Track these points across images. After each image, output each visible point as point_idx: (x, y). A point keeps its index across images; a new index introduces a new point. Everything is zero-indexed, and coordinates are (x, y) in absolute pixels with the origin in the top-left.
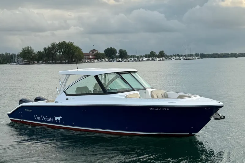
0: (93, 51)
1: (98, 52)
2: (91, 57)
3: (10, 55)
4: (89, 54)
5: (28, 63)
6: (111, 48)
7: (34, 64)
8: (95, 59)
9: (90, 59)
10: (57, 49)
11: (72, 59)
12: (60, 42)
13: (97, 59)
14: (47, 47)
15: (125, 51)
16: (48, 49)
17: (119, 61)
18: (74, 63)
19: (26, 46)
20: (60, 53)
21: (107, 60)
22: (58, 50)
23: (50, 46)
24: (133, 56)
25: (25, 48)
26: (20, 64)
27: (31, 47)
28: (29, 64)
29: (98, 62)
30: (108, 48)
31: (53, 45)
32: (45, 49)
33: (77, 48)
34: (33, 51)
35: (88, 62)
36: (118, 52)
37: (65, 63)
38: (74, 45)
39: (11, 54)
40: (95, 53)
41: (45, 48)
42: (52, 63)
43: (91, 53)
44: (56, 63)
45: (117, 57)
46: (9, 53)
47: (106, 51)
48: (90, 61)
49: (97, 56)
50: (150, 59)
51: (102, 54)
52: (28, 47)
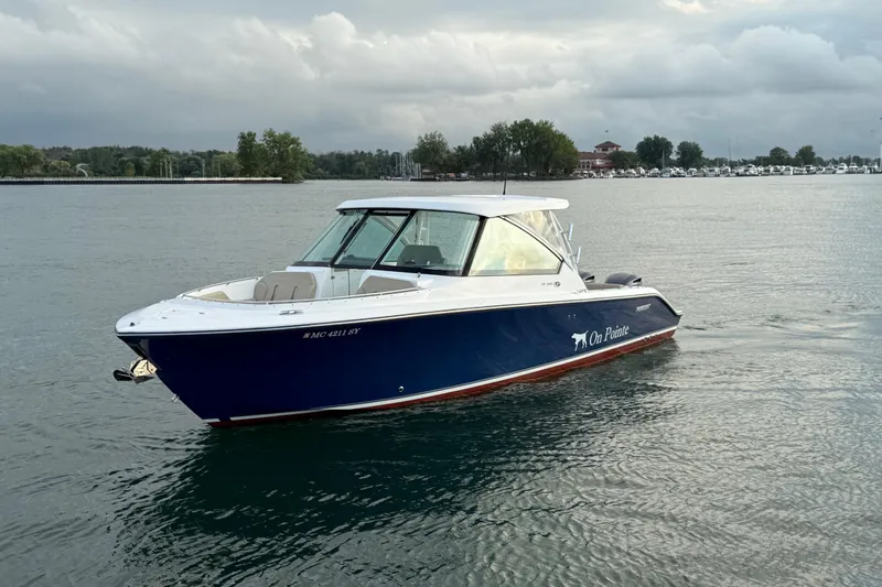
0: (606, 146)
1: (620, 149)
2: (598, 162)
3: (387, 155)
4: (593, 156)
5: (432, 177)
6: (656, 138)
7: (447, 179)
8: (611, 168)
9: (595, 168)
10: (507, 140)
11: (546, 167)
12: (516, 123)
13: (617, 168)
14: (481, 136)
15: (696, 147)
16: (484, 141)
17: (679, 175)
18: (550, 180)
19: (429, 133)
20: (514, 151)
21: (643, 171)
22: (510, 142)
23: (489, 132)
24: (719, 162)
25: (426, 136)
26: (412, 180)
27: (440, 136)
28: (434, 180)
29: (619, 176)
30: (648, 139)
31: (498, 129)
32: (476, 140)
33: (562, 137)
34: (444, 144)
35: (590, 176)
36: (675, 149)
37: (528, 179)
38: (554, 129)
39: (390, 153)
40: (610, 151)
41: (478, 138)
42: (494, 179)
43: (600, 151)
44: (503, 179)
45: (672, 164)
46: (387, 152)
47: (641, 146)
48: (597, 173)
49: (614, 161)
50: (768, 171)
51: (630, 155)
52: (433, 136)
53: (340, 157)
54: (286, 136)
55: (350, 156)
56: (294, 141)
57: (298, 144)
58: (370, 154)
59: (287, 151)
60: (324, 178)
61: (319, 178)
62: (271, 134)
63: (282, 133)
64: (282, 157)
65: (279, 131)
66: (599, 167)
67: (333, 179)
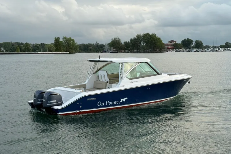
0: (172, 41)
1: (176, 43)
2: (169, 47)
3: (99, 45)
4: (168, 45)
5: (116, 52)
6: (188, 39)
7: (121, 52)
8: (173, 49)
9: (168, 49)
10: (141, 39)
11: (154, 48)
12: (144, 34)
13: (176, 49)
14: (133, 38)
15: (201, 42)
16: (134, 40)
17: (197, 51)
18: (155, 52)
19: (115, 37)
20: (144, 43)
21: (184, 50)
22: (142, 40)
23: (135, 37)
25: (114, 39)
26: (110, 53)
27: (119, 38)
28: (118, 53)
29: (177, 51)
30: (185, 39)
31: (138, 36)
32: (131, 40)
33: (159, 39)
34: (120, 41)
35: (168, 51)
36: (194, 43)
37: (148, 52)
38: (157, 36)
40: (173, 43)
41: (132, 39)
42: (137, 52)
43: (170, 43)
44: (140, 52)
45: (194, 47)
46: (99, 43)
47: (183, 42)
48: (170, 50)
49: (174, 46)
50: (226, 50)
51: (179, 44)
52: (116, 38)
53: (84, 45)
54: (70, 38)
56: (73, 40)
57: (74, 41)
58: (94, 44)
59: (70, 43)
60: (80, 52)
61: (78, 52)
62: (65, 38)
63: (69, 37)
64: (69, 45)
65: (68, 37)
66: (170, 48)
67: (82, 52)
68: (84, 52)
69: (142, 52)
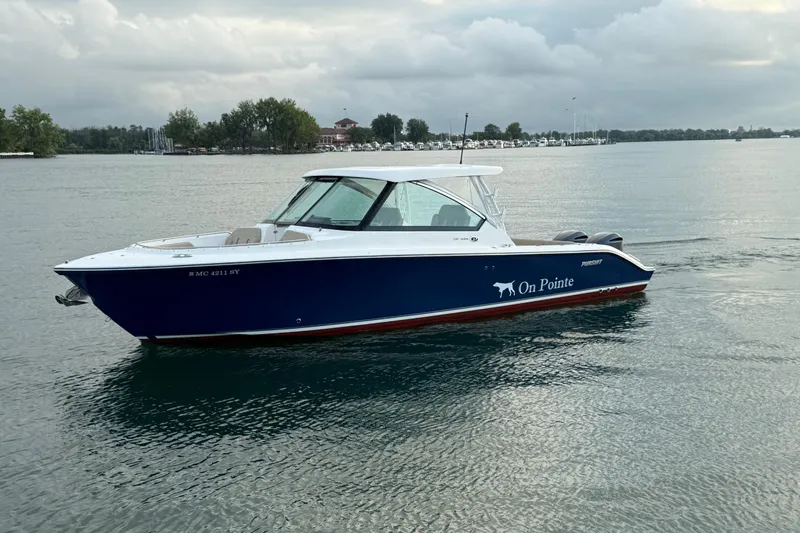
0: (344, 122)
1: (357, 126)
2: (338, 137)
3: (141, 131)
4: (333, 131)
5: (185, 151)
6: (389, 115)
7: (198, 153)
8: (349, 143)
9: (336, 143)
10: (254, 116)
11: (291, 142)
12: (261, 100)
13: (355, 142)
14: (229, 113)
15: (423, 123)
16: (232, 117)
17: (409, 149)
18: (295, 153)
19: (179, 110)
20: (262, 127)
21: (378, 145)
22: (256, 119)
23: (237, 109)
24: (443, 137)
25: (177, 113)
26: (165, 154)
27: (190, 113)
28: (187, 154)
29: (356, 149)
30: (381, 117)
31: (245, 107)
32: (225, 117)
33: (305, 114)
34: (195, 121)
35: (331, 150)
36: (405, 125)
37: (275, 152)
38: (296, 107)
39: (144, 129)
40: (348, 127)
41: (226, 115)
42: (244, 153)
43: (340, 127)
44: (251, 152)
45: (403, 139)
46: (141, 127)
47: (376, 123)
48: (337, 147)
49: (353, 136)
50: (483, 145)
51: (366, 130)
52: (184, 113)
53: (94, 132)
54: (36, 112)
55: (104, 131)
56: (46, 118)
57: (50, 120)
58: (124, 129)
59: (38, 127)
60: (78, 153)
61: (73, 153)
62: (20, 110)
63: (32, 109)
64: (33, 132)
65: (29, 108)
66: (339, 142)
67: (87, 153)
68: (91, 153)
69: (258, 153)
